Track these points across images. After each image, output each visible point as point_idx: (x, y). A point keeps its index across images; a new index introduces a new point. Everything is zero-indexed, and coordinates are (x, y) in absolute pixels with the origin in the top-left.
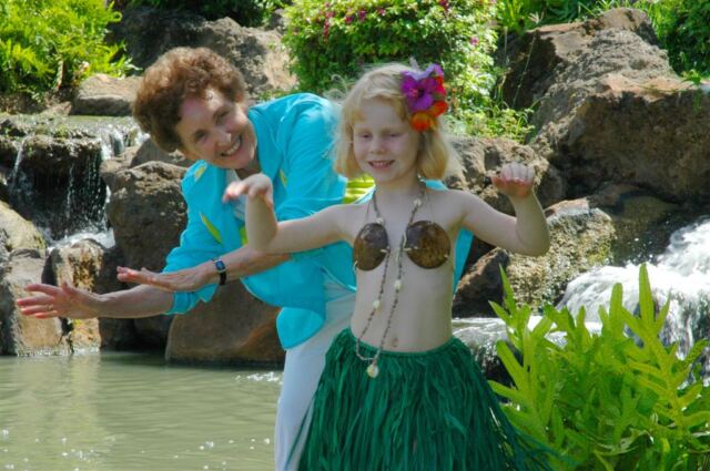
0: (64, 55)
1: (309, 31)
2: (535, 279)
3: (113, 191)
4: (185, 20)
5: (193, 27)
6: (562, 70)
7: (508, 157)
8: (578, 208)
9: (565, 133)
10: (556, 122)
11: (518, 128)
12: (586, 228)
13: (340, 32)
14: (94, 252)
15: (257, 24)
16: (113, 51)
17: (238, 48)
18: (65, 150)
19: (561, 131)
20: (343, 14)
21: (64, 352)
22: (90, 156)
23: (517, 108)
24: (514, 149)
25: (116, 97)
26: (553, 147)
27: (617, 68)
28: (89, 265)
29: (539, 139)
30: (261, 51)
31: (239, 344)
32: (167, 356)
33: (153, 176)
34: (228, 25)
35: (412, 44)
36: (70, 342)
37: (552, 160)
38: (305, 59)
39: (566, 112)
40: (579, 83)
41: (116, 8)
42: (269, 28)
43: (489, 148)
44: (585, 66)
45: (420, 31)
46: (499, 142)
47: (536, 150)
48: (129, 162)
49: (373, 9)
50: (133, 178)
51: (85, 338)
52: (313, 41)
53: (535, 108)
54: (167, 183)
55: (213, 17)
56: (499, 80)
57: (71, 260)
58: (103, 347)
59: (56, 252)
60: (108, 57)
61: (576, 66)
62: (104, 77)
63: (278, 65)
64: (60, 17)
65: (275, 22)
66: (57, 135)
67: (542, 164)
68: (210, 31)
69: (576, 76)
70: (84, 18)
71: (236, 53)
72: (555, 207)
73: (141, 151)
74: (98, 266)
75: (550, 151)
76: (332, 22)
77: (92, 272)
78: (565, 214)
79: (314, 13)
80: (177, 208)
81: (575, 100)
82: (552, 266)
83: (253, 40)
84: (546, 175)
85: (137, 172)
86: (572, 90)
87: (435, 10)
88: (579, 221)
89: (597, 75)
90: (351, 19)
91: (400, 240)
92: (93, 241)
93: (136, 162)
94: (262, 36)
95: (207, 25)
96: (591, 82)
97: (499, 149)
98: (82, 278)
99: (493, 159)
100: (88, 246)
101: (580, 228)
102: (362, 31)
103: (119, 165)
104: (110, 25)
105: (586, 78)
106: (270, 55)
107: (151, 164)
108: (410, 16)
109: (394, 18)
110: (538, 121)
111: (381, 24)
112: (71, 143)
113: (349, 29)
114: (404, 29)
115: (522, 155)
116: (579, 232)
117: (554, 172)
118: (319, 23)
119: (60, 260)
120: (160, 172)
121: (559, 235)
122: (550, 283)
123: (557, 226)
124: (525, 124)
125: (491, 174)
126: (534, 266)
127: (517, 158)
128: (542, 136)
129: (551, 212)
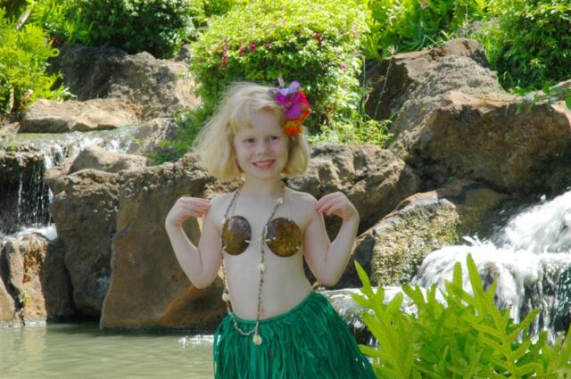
0: (13, 84)
1: (210, 62)
2: (396, 257)
3: (55, 194)
4: (110, 54)
5: (117, 60)
6: (414, 89)
7: (372, 159)
8: (429, 199)
9: (417, 139)
10: (410, 130)
11: (380, 136)
12: (436, 215)
13: (236, 61)
14: (41, 243)
15: (170, 57)
16: (52, 80)
17: (154, 76)
18: (15, 162)
19: (414, 138)
20: (237, 48)
21: (17, 325)
22: (36, 165)
23: (378, 118)
24: (377, 153)
25: (56, 117)
26: (408, 150)
27: (457, 86)
28: (36, 254)
29: (397, 144)
30: (172, 78)
31: (159, 315)
32: (101, 326)
33: (87, 181)
34: (145, 57)
35: (293, 70)
36: (22, 317)
37: (408, 161)
38: (208, 84)
39: (418, 122)
40: (427, 99)
41: (54, 45)
42: (179, 59)
43: (357, 153)
44: (431, 86)
45: (300, 60)
46: (365, 147)
47: (395, 153)
48: (68, 169)
49: (262, 43)
50: (71, 183)
51: (34, 313)
52: (214, 70)
53: (393, 120)
54: (98, 186)
55: (133, 52)
56: (363, 98)
57: (22, 250)
58: (49, 321)
59: (9, 244)
60: (48, 86)
61: (424, 86)
62: (46, 102)
63: (186, 88)
64: (10, 54)
65: (183, 55)
66: (8, 149)
67: (400, 164)
68: (131, 63)
69: (425, 93)
70: (29, 56)
71: (152, 80)
72: (411, 198)
73: (77, 160)
74: (43, 254)
75: (406, 154)
76: (228, 54)
77: (39, 258)
78: (418, 203)
79: (214, 47)
80: (107, 206)
81: (425, 113)
82: (409, 246)
83: (166, 70)
84: (403, 173)
85: (74, 178)
86: (422, 105)
87: (312, 43)
88: (430, 209)
89: (442, 92)
90: (244, 52)
91: (261, 232)
92: (39, 235)
93: (73, 170)
94: (173, 66)
95: (128, 58)
96: (437, 98)
97: (365, 153)
98: (31, 264)
99: (360, 160)
100: (35, 238)
101: (431, 215)
102: (253, 60)
103: (59, 173)
104: (50, 60)
105: (432, 95)
106: (180, 81)
107: (85, 171)
108: (291, 48)
109: (279, 50)
110: (395, 129)
111: (269, 55)
112: (20, 156)
113: (243, 59)
114: (287, 59)
115: (383, 157)
116: (431, 218)
117: (409, 171)
118: (219, 55)
119: (12, 250)
120: (93, 177)
121: (415, 221)
122: (408, 260)
123: (413, 214)
124: (385, 133)
125: (359, 173)
126: (395, 246)
127: (380, 160)
128: (399, 142)
129: (408, 203)
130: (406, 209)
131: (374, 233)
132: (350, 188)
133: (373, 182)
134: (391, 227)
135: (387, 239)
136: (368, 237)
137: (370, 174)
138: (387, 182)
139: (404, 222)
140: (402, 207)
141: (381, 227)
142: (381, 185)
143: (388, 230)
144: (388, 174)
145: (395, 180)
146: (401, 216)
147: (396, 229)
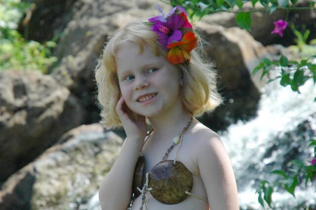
2: (58, 196)
6: (79, 8)
7: (33, 87)
8: (95, 132)
9: (83, 66)
10: (75, 55)
11: (42, 60)
12: (101, 151)
19: (79, 64)
23: (41, 40)
24: (39, 81)
26: (72, 78)
27: (125, 9)
29: (59, 73)
37: (73, 90)
39: (83, 47)
40: (93, 22)
43: (17, 80)
44: (99, 7)
46: (25, 74)
47: (58, 81)
53: (57, 42)
56: (25, 16)
61: (90, 7)
67: (62, 93)
69: (91, 15)
72: (75, 132)
75: (70, 82)
78: (83, 137)
81: (92, 36)
82: (73, 183)
84: (67, 106)
86: (88, 28)
88: (96, 144)
89: (110, 14)
96: (104, 20)
97: (25, 80)
99: (20, 89)
101: (96, 150)
105: (99, 17)
110: (59, 53)
115: (46, 86)
116: (96, 154)
117: (73, 101)
121: (79, 157)
122: (71, 199)
123: (77, 149)
124: (47, 56)
125: (19, 103)
126: (57, 184)
127: (42, 89)
128: (63, 69)
129: (71, 137)
130: (70, 144)
131: (35, 170)
132: (8, 120)
133: (33, 113)
134: (52, 163)
135: (48, 176)
136: (28, 174)
137: (30, 105)
138: (49, 113)
139: (67, 158)
140: (65, 141)
141: (42, 164)
142: (43, 117)
143: (50, 167)
144: (50, 105)
145: (57, 111)
146: (64, 151)
147: (58, 165)
